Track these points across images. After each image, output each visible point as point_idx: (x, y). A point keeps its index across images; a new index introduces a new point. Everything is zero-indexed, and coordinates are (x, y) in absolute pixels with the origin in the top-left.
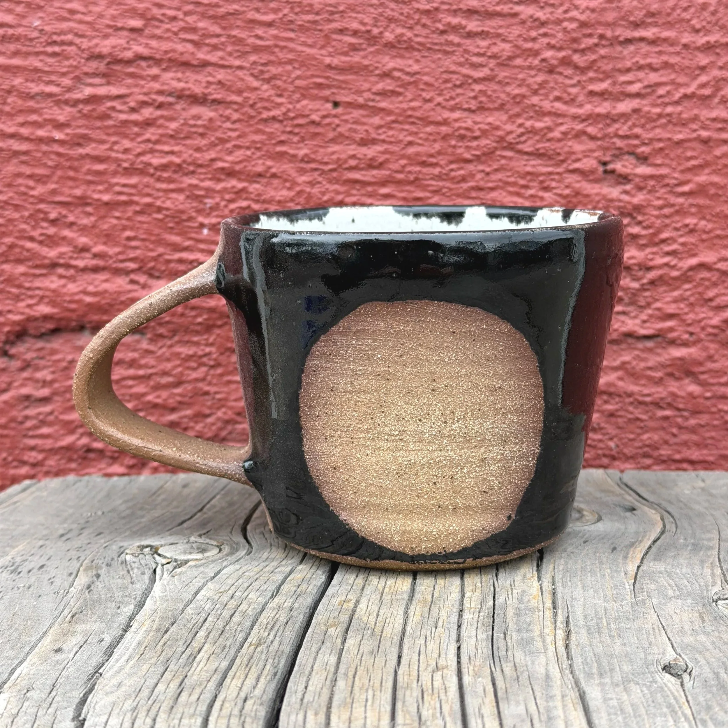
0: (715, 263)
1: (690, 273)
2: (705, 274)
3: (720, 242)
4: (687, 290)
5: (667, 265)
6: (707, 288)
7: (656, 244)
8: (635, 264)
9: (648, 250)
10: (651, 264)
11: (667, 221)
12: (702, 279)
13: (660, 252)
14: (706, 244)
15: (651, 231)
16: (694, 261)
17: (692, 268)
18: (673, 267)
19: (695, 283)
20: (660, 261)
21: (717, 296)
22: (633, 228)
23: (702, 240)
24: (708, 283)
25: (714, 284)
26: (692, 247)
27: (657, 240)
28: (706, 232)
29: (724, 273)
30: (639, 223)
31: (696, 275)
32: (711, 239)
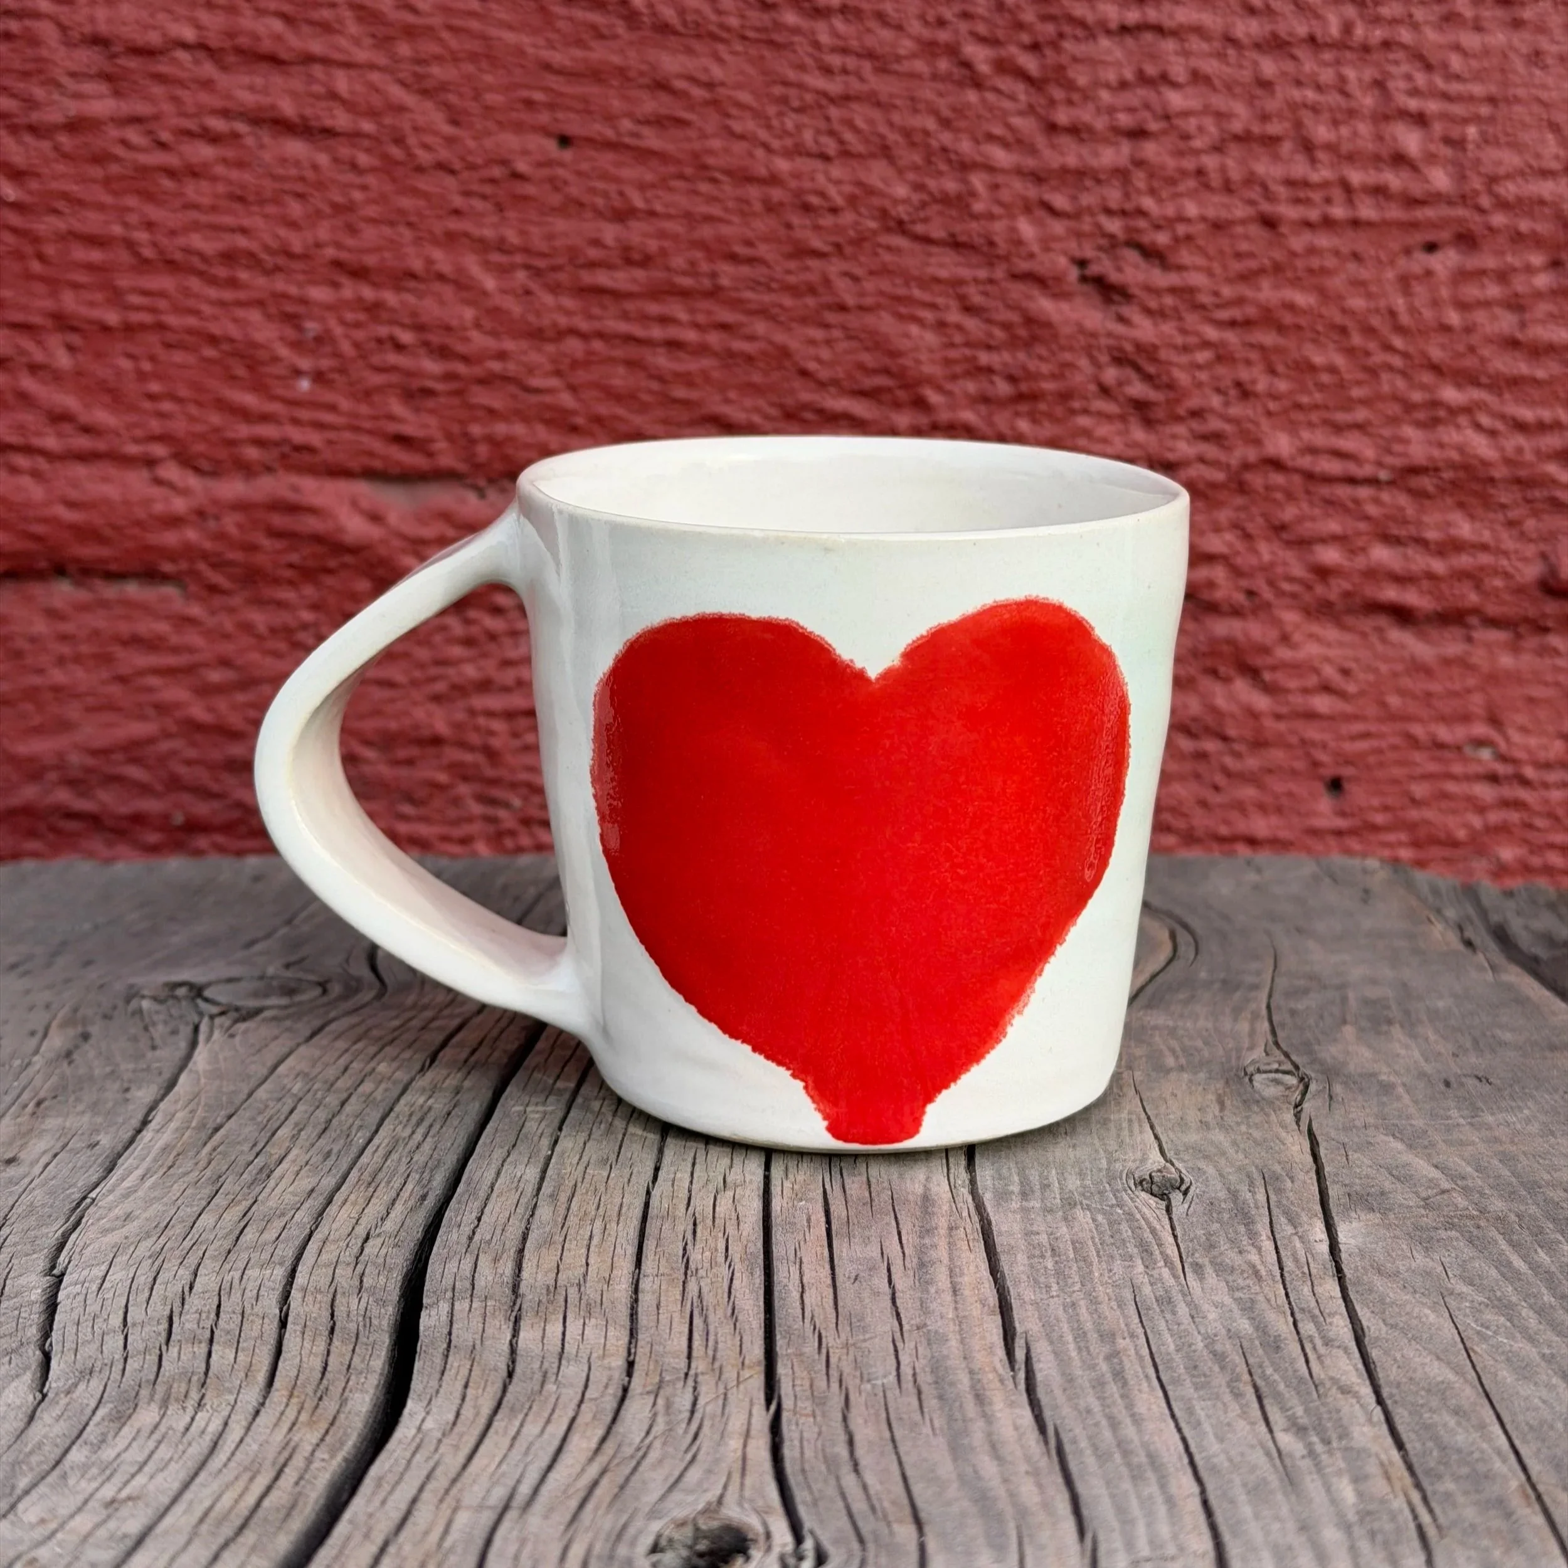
0: (1293, 459)
1: (1248, 477)
2: (1278, 479)
3: (1302, 417)
4: (1238, 509)
5: (1200, 459)
6: (1279, 504)
7: (1178, 419)
9: (1167, 431)
10: (1172, 456)
11: (1203, 376)
12: (1269, 488)
13: (1187, 434)
14: (1276, 421)
15: (1172, 395)
16: (1252, 455)
17: (1246, 466)
18: (1214, 464)
19: (1255, 497)
21: (1300, 519)
22: (1138, 389)
23: (1269, 414)
24: (1279, 496)
25: (1290, 496)
26: (1250, 426)
27: (1181, 411)
28: (1275, 397)
29: (1310, 476)
30: (1148, 378)
31: (1256, 480)
32: (1286, 411)
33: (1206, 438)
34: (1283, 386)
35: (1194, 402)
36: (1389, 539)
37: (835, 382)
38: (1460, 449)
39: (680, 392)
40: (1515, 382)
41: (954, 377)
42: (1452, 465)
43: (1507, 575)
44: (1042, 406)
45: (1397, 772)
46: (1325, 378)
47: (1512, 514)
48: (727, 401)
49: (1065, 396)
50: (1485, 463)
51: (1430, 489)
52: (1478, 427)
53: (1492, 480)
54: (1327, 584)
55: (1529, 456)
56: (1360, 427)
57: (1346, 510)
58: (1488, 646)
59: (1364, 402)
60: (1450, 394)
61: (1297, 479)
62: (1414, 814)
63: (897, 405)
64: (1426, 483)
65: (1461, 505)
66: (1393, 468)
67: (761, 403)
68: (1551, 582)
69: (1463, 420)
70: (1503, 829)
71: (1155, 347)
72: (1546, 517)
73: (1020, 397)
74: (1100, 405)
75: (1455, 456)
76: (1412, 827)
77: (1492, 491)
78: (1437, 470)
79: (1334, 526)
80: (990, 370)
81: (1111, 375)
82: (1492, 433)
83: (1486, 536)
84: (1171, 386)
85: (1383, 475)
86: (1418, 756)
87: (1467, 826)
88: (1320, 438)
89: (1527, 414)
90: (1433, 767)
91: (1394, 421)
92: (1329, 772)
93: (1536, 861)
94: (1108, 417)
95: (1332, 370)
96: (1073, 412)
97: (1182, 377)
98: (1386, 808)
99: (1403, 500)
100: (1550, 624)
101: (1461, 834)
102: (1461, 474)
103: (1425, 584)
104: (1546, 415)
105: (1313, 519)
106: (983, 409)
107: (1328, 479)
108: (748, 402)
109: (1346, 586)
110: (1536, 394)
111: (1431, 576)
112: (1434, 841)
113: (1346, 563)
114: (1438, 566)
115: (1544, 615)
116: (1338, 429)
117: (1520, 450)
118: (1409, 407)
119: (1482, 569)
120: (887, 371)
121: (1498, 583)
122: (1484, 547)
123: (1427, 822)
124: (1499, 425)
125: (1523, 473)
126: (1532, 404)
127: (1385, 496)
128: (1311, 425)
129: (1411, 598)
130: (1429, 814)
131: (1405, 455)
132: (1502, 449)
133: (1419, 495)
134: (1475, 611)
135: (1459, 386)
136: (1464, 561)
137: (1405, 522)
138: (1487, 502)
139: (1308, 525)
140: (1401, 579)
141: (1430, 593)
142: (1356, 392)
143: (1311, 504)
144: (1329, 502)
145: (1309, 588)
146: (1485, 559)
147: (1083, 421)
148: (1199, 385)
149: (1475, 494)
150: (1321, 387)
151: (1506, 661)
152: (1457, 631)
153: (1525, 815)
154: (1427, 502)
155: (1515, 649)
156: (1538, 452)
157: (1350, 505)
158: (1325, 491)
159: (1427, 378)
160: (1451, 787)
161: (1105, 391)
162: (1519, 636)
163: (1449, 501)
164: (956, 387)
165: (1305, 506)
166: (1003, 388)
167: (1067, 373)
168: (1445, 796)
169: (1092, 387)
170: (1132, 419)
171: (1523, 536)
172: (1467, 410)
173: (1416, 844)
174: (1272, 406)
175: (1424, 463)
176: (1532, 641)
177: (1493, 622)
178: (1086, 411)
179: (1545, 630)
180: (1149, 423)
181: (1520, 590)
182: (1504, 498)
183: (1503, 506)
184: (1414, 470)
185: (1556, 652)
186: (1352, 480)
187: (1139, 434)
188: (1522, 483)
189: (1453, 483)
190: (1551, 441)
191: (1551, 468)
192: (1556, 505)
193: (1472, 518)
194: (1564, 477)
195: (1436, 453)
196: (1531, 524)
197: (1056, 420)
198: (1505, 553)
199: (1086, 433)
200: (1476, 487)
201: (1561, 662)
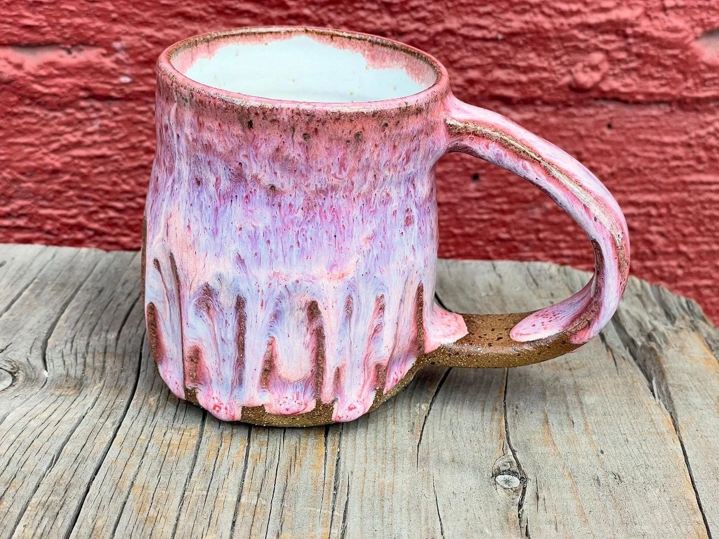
0: (459, 29)
1: (438, 38)
2: (451, 39)
3: (463, 9)
5: (417, 30)
6: (452, 51)
7: (406, 11)
8: (388, 30)
9: (400, 17)
10: (403, 29)
12: (448, 43)
13: (410, 18)
14: (451, 11)
16: (440, 27)
17: (438, 34)
18: (423, 33)
19: (441, 48)
20: (412, 26)
21: (462, 58)
23: (448, 8)
24: (452, 47)
25: (458, 48)
26: (439, 14)
27: (407, 8)
29: (466, 38)
31: (442, 40)
32: (456, 6)
33: (419, 20)
36: (502, 66)
38: (535, 24)
42: (531, 31)
43: (554, 82)
44: (341, 6)
47: (558, 53)
48: (189, 5)
50: (547, 31)
51: (521, 42)
52: (543, 13)
53: (549, 38)
54: (474, 88)
55: (566, 27)
56: (489, 14)
57: (483, 53)
58: (545, 113)
61: (461, 39)
62: (510, 190)
63: (272, 6)
64: (520, 40)
65: (534, 50)
66: (504, 34)
67: (205, 5)
68: (574, 85)
69: (536, 10)
72: (572, 54)
74: (369, 5)
75: (532, 26)
76: (508, 195)
77: (549, 43)
78: (524, 34)
79: (477, 61)
82: (549, 16)
83: (545, 65)
85: (500, 37)
87: (532, 194)
88: (472, 20)
89: (564, 7)
91: (505, 11)
92: (472, 172)
94: (373, 11)
96: (357, 9)
98: (497, 187)
99: (508, 48)
100: (572, 103)
101: (530, 197)
102: (535, 35)
103: (518, 87)
104: (574, 7)
105: (467, 57)
106: (313, 8)
107: (475, 39)
108: (199, 6)
109: (483, 88)
111: (520, 83)
112: (519, 201)
113: (482, 78)
114: (523, 78)
115: (569, 100)
116: (481, 15)
117: (562, 24)
119: (543, 79)
121: (550, 85)
122: (544, 69)
123: (516, 193)
124: (552, 12)
125: (563, 35)
127: (501, 46)
128: (467, 14)
129: (509, 93)
130: (515, 189)
131: (510, 27)
132: (553, 23)
133: (516, 46)
134: (540, 98)
136: (535, 75)
137: (510, 58)
139: (467, 60)
140: (506, 85)
141: (520, 90)
143: (468, 51)
144: (475, 50)
145: (465, 89)
146: (545, 75)
147: (362, 14)
149: (541, 44)
151: (553, 120)
152: (531, 108)
154: (519, 49)
155: (555, 114)
156: (570, 25)
157: (485, 50)
158: (475, 44)
162: (558, 109)
163: (529, 48)
165: (464, 51)
170: (384, 11)
171: (562, 64)
172: (539, 5)
173: (510, 203)
175: (518, 30)
176: (563, 111)
177: (546, 103)
178: (362, 9)
179: (570, 106)
180: (393, 14)
181: (560, 88)
182: (554, 46)
183: (554, 50)
184: (513, 34)
185: (574, 116)
186: (484, 39)
187: (387, 19)
188: (562, 39)
189: (531, 39)
190: (576, 20)
191: (575, 32)
192: (577, 49)
193: (539, 55)
194: (581, 36)
195: (524, 26)
196: (565, 58)
197: (348, 13)
198: (554, 72)
199: (363, 19)
200: (541, 41)
201: (576, 120)
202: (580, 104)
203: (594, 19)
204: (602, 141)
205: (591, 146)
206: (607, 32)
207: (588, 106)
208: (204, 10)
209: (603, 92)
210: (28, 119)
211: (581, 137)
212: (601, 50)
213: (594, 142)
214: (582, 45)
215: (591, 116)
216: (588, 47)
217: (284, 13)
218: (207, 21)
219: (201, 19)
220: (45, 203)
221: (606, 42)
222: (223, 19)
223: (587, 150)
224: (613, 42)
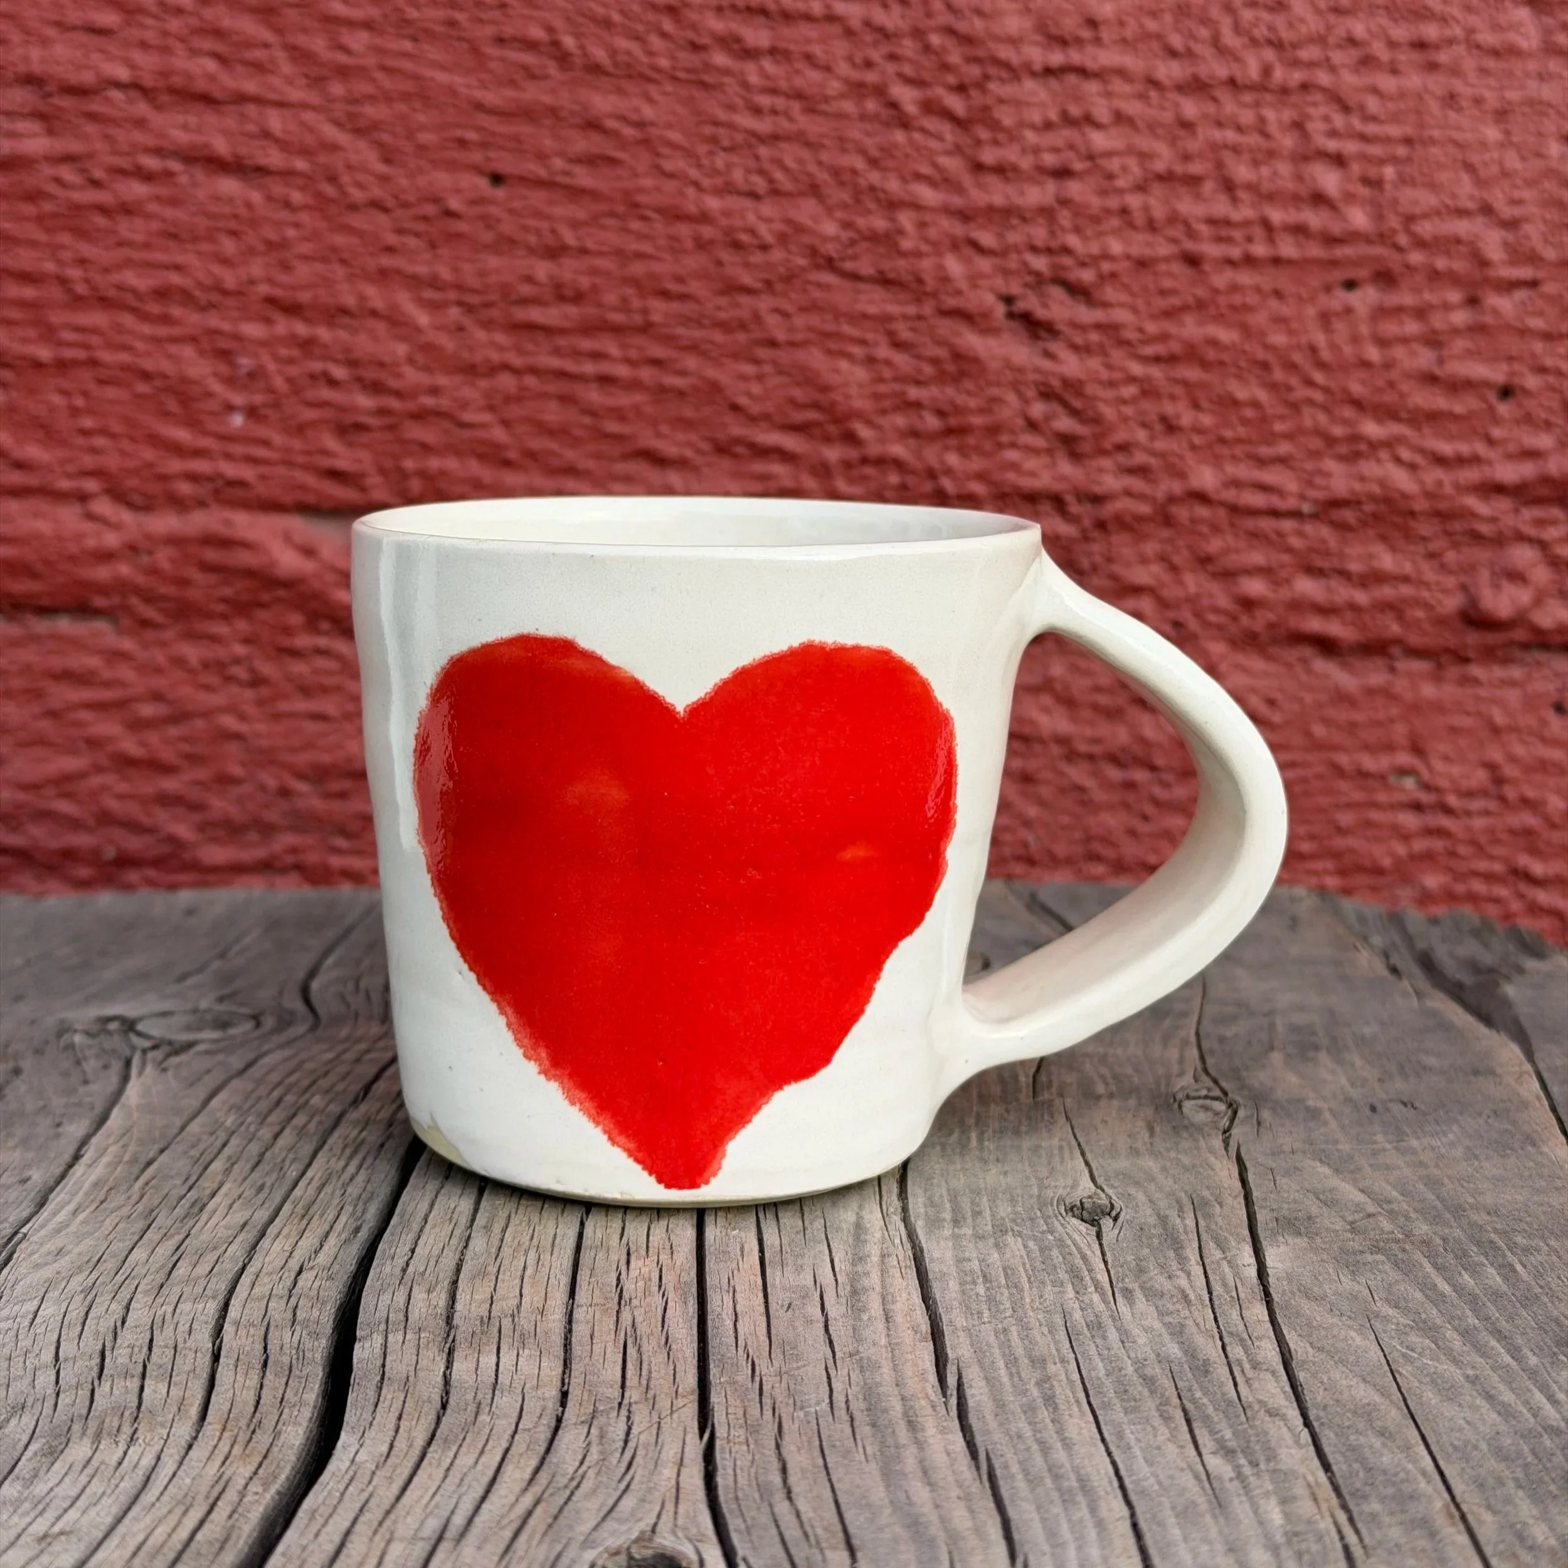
0: (1217, 492)
1: (1174, 510)
2: (1203, 511)
3: (1226, 451)
4: (1165, 541)
5: (1126, 492)
6: (1204, 537)
7: (1104, 453)
9: (1094, 464)
10: (1099, 490)
11: (1128, 410)
12: (1194, 521)
13: (1114, 467)
14: (1201, 454)
15: (1097, 429)
16: (1177, 487)
17: (1172, 499)
18: (1141, 497)
19: (1180, 530)
21: (1227, 551)
22: (1065, 423)
23: (1193, 448)
24: (1204, 529)
25: (1216, 529)
26: (1175, 460)
27: (1107, 445)
28: (1199, 430)
29: (1234, 509)
30: (1074, 413)
31: (1182, 513)
32: (1210, 446)
33: (1131, 471)
34: (1207, 420)
35: (1120, 436)
36: (1311, 571)
37: (767, 417)
38: (1382, 483)
39: (613, 427)
40: (1433, 417)
41: (884, 412)
42: (1373, 498)
43: (1428, 606)
44: (971, 440)
45: (1323, 800)
46: (1249, 413)
47: (1433, 546)
48: (659, 435)
49: (993, 430)
50: (1405, 496)
51: (1353, 521)
52: (1398, 460)
53: (1412, 513)
54: (1253, 617)
55: (1448, 489)
56: (1283, 461)
57: (1271, 542)
58: (1411, 676)
59: (1289, 436)
60: (1372, 429)
61: (1222, 513)
62: (1340, 843)
63: (828, 439)
64: (1348, 515)
65: (1383, 538)
66: (1315, 501)
67: (693, 437)
68: (1471, 612)
69: (1384, 454)
70: (1428, 857)
71: (1080, 382)
72: (1466, 548)
73: (949, 432)
74: (1027, 438)
75: (1376, 489)
76: (1336, 855)
77: (1412, 523)
78: (1359, 503)
79: (1258, 558)
80: (917, 405)
81: (1038, 409)
82: (1412, 467)
83: (1408, 568)
84: (1097, 420)
85: (1306, 508)
86: (1343, 785)
87: (1393, 855)
88: (1244, 471)
89: (1446, 448)
90: (1357, 796)
91: (1316, 455)
93: (1460, 888)
94: (1035, 451)
95: (1255, 404)
96: (1001, 446)
97: (1108, 412)
99: (1325, 532)
100: (1471, 654)
101: (1387, 862)
102: (1383, 507)
103: (1349, 616)
104: (1464, 448)
105: (1237, 551)
106: (913, 444)
107: (1253, 512)
108: (681, 438)
109: (1271, 617)
110: (1454, 428)
111: (1354, 607)
112: (1361, 869)
113: (1270, 595)
114: (1361, 597)
115: (1465, 646)
116: (1262, 462)
117: (1439, 483)
118: (1331, 440)
119: (1404, 600)
120: (816, 406)
121: (1420, 614)
122: (1406, 579)
123: (1352, 851)
124: (1418, 459)
125: (1443, 506)
126: (1451, 438)
127: (1309, 528)
128: (1234, 458)
129: (1335, 628)
130: (1353, 842)
131: (1327, 488)
132: (1421, 483)
133: (1342, 527)
134: (1398, 641)
135: (1379, 421)
136: (1387, 592)
137: (1328, 553)
138: (1408, 535)
139: (1233, 557)
140: (1326, 611)
141: (1353, 624)
142: (1279, 427)
143: (1236, 536)
144: (1254, 535)
145: (1235, 619)
146: (1406, 590)
147: (1012, 455)
148: (1125, 419)
149: (1397, 526)
150: (1245, 422)
151: (1428, 691)
152: (1379, 662)
153: (1449, 844)
154: (1349, 535)
155: (1437, 677)
156: (1457, 486)
157: (1274, 537)
158: (1250, 523)
159: (1348, 412)
160: (1375, 815)
161: (1032, 425)
162: (1440, 666)
163: (1371, 533)
164: (885, 422)
165: (1230, 539)
166: (932, 422)
167: (996, 409)
168: (1369, 824)
169: (1020, 422)
170: (1059, 453)
171: (1444, 568)
172: (1388, 444)
173: (1342, 872)
174: (1197, 440)
175: (1346, 496)
176: (1453, 671)
177: (1416, 653)
178: (1013, 445)
179: (1466, 660)
181: (1441, 621)
182: (1425, 530)
183: (1424, 539)
184: (1336, 503)
185: (1476, 681)
186: (1275, 513)
187: (1066, 467)
188: (1442, 516)
189: (1375, 516)
190: (1471, 475)
191: (1471, 502)
192: (1477, 537)
193: (1394, 549)
194: (1482, 508)
195: (1358, 487)
196: (1451, 556)
197: (985, 454)
198: (1427, 585)
199: (1014, 466)
200: (1398, 520)
201: (1483, 692)
202: (1489, 655)
203: (1509, 473)
204: (1544, 740)
205: (1520, 750)
206: (1538, 501)
207: (1506, 661)
208: (690, 444)
209: (1537, 631)
210: (321, 663)
211: (1495, 730)
212: (1530, 540)
213: (1524, 743)
214: (1485, 529)
215: (1513, 683)
216: (1500, 533)
217: (853, 454)
218: (696, 469)
219: (681, 464)
220: (341, 842)
221: (1541, 523)
222: (726, 463)
223: (1512, 759)
224: (1554, 522)
